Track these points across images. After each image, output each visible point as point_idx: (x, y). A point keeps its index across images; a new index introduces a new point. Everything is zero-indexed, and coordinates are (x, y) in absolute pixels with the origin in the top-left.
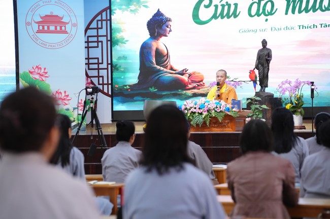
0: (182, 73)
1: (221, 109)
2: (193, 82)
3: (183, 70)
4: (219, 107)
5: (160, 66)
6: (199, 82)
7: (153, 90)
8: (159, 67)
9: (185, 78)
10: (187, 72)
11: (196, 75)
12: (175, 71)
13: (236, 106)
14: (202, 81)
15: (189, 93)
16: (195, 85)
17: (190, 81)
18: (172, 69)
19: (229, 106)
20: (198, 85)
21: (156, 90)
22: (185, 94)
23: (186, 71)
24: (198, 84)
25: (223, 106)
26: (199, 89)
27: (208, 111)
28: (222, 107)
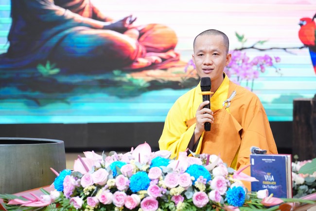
0: (121, 28)
1: (212, 195)
2: (150, 50)
3: (124, 20)
4: (202, 188)
5: (66, 8)
6: (166, 50)
7: (47, 70)
8: (61, 11)
9: (129, 40)
10: (134, 24)
11: (158, 31)
12: (104, 20)
13: (268, 177)
14: (172, 48)
15: (141, 79)
16: (155, 57)
17: (141, 49)
18: (95, 15)
19: (243, 180)
20: (163, 60)
21: (56, 71)
22: (130, 83)
23: (131, 22)
24: (163, 55)
25: (219, 183)
26: (165, 69)
27: (161, 201)
28: (213, 184)
